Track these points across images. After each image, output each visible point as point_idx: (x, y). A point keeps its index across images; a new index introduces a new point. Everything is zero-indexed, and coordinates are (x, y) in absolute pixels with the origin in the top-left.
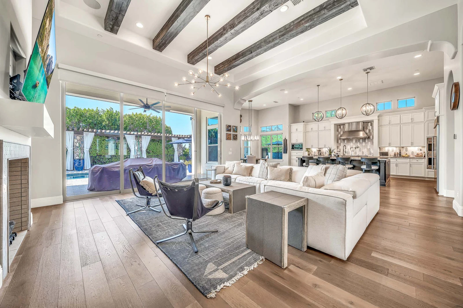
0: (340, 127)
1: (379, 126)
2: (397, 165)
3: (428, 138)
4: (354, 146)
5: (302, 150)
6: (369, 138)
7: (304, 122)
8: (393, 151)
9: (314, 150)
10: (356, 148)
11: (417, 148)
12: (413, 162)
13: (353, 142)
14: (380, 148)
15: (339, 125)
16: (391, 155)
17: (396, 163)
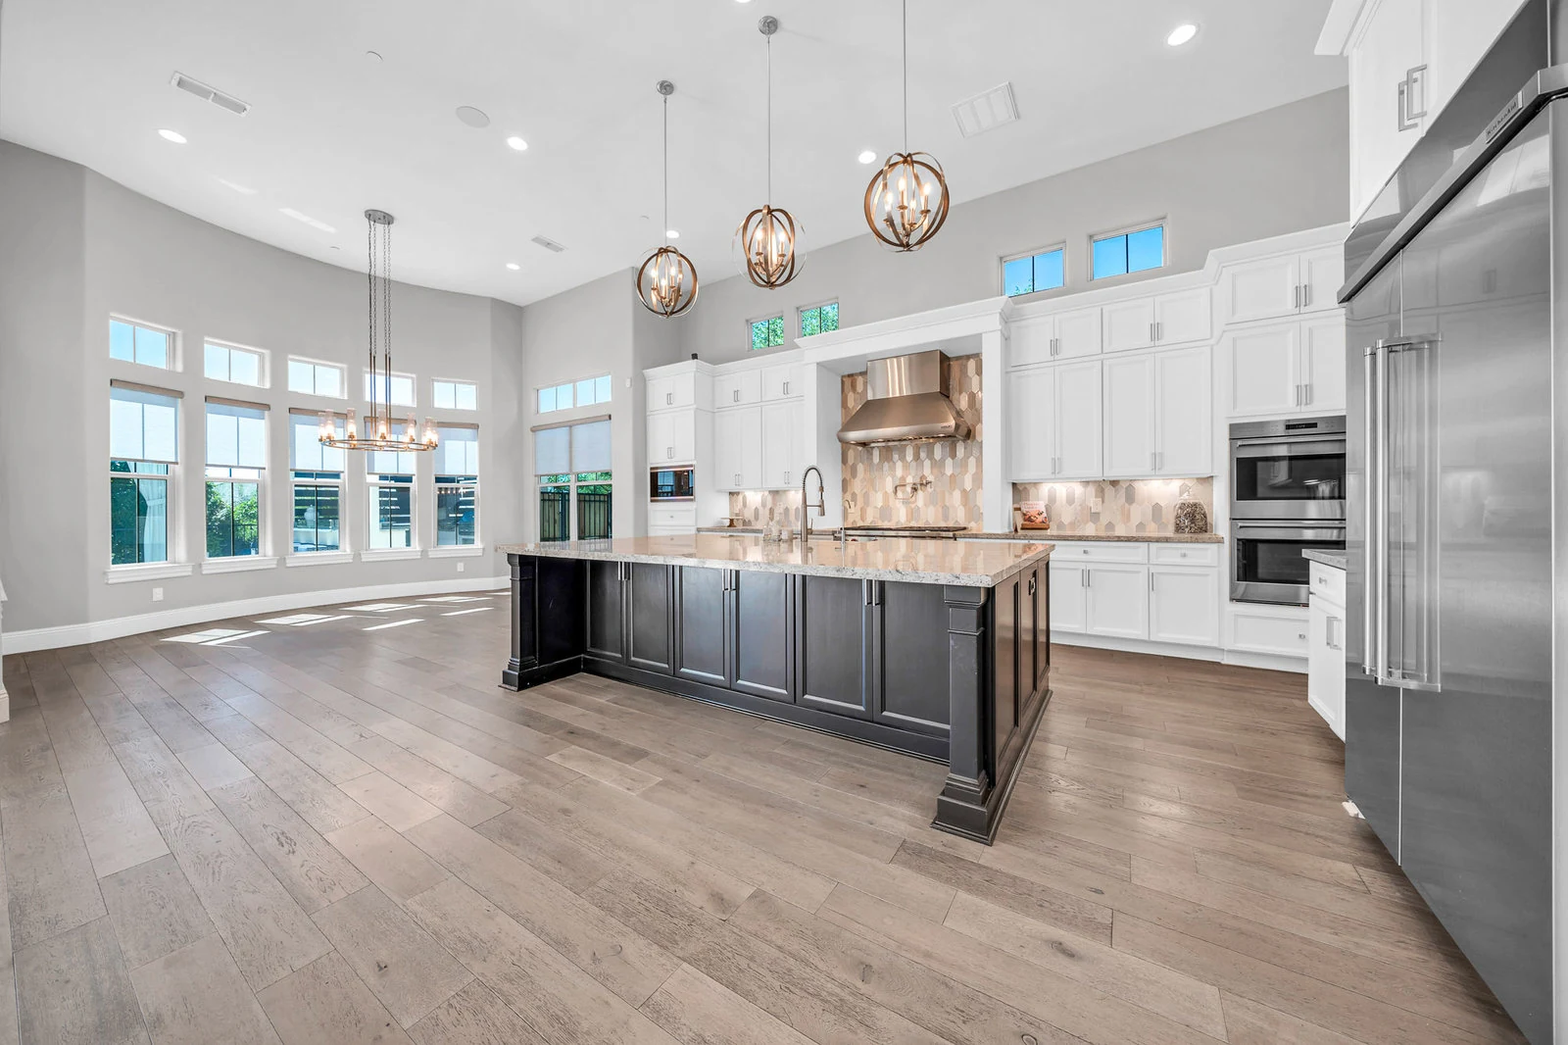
0: (853, 387)
1: (1011, 369)
2: (1087, 580)
3: (1233, 427)
4: (910, 480)
5: (692, 500)
6: (969, 435)
7: (695, 356)
8: (1070, 501)
9: (754, 498)
10: (915, 489)
11: (1175, 486)
12: (1162, 560)
13: (903, 458)
14: (1014, 484)
15: (849, 376)
16: (1060, 526)
17: (1083, 566)
